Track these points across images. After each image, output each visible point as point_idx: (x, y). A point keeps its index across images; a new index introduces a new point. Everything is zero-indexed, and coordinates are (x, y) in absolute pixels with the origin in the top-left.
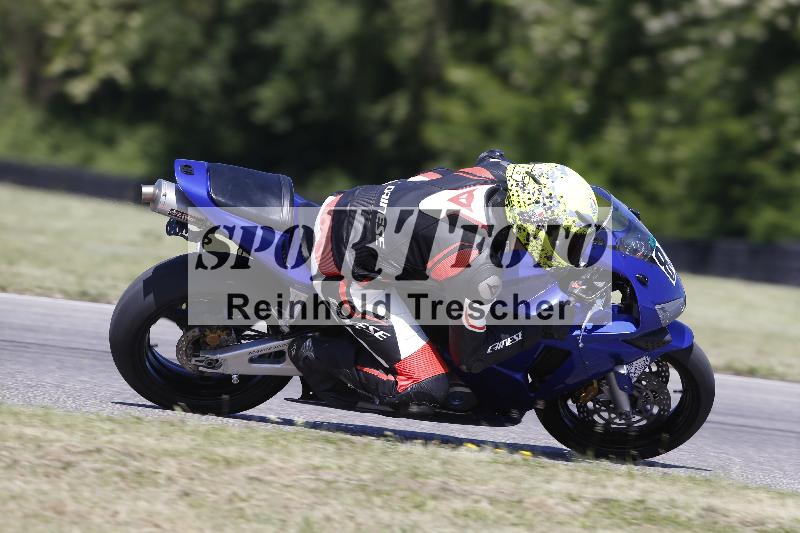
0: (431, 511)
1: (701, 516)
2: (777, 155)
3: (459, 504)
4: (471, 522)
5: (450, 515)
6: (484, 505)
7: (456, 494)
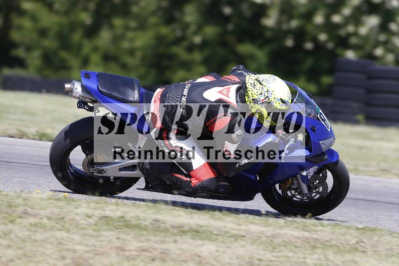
0: (18, 224)
1: (152, 224)
2: (185, 44)
3: (32, 220)
4: (38, 229)
5: (28, 226)
6: (45, 220)
7: (31, 215)
